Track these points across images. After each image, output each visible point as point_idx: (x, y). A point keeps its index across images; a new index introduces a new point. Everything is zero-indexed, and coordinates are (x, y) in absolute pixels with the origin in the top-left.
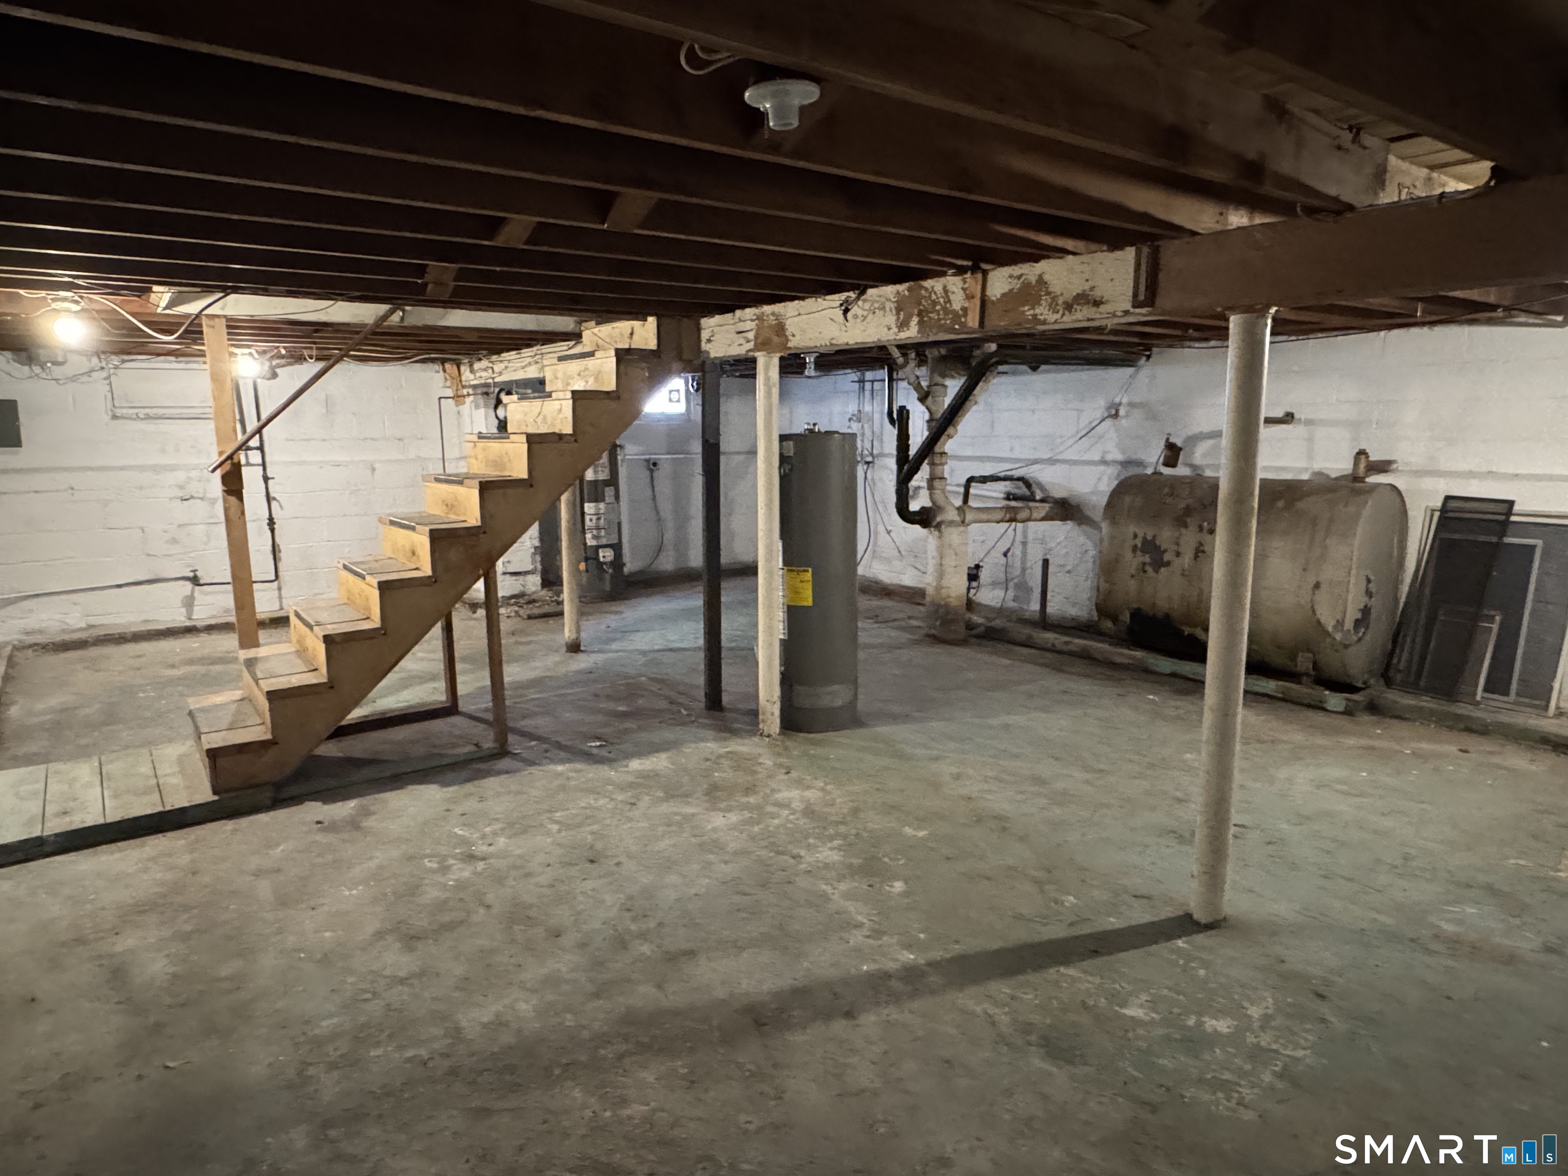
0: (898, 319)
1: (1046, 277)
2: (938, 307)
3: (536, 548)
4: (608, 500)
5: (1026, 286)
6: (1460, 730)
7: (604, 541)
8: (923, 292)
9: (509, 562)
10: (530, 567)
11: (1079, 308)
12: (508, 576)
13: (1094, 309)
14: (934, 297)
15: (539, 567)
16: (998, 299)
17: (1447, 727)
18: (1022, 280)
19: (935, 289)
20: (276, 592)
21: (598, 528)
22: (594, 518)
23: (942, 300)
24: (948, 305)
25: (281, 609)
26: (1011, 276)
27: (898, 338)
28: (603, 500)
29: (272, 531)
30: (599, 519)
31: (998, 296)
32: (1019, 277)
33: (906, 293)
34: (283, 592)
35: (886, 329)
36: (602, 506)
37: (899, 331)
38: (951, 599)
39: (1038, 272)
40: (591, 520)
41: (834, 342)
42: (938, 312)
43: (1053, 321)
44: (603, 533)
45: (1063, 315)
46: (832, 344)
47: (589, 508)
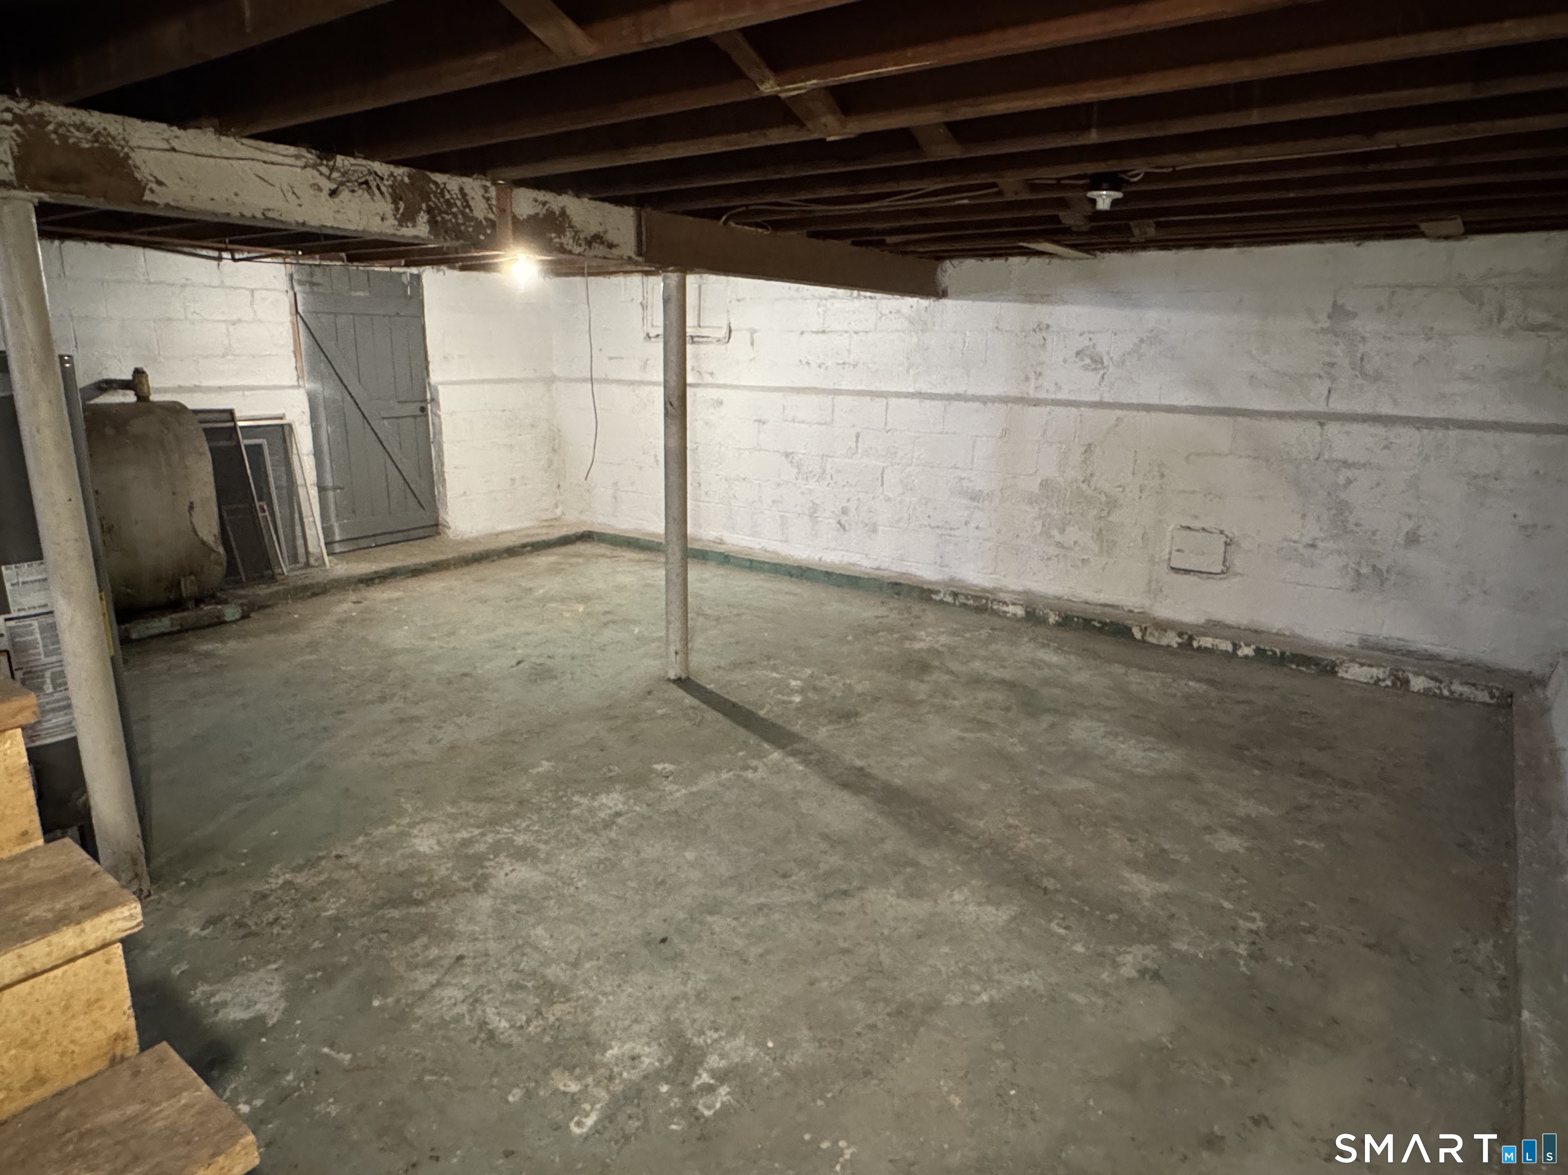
0: (397, 209)
1: (568, 212)
2: (455, 210)
5: (550, 214)
6: (310, 597)
8: (432, 186)
11: (597, 245)
13: (608, 250)
14: (447, 196)
16: (524, 220)
17: (300, 599)
18: (546, 207)
19: (449, 187)
23: (459, 203)
24: (467, 210)
26: (536, 201)
27: (399, 233)
31: (525, 217)
32: (544, 203)
33: (406, 180)
35: (378, 219)
37: (401, 225)
39: (561, 205)
41: (270, 214)
42: (455, 215)
43: (577, 252)
45: (585, 250)
46: (267, 218)
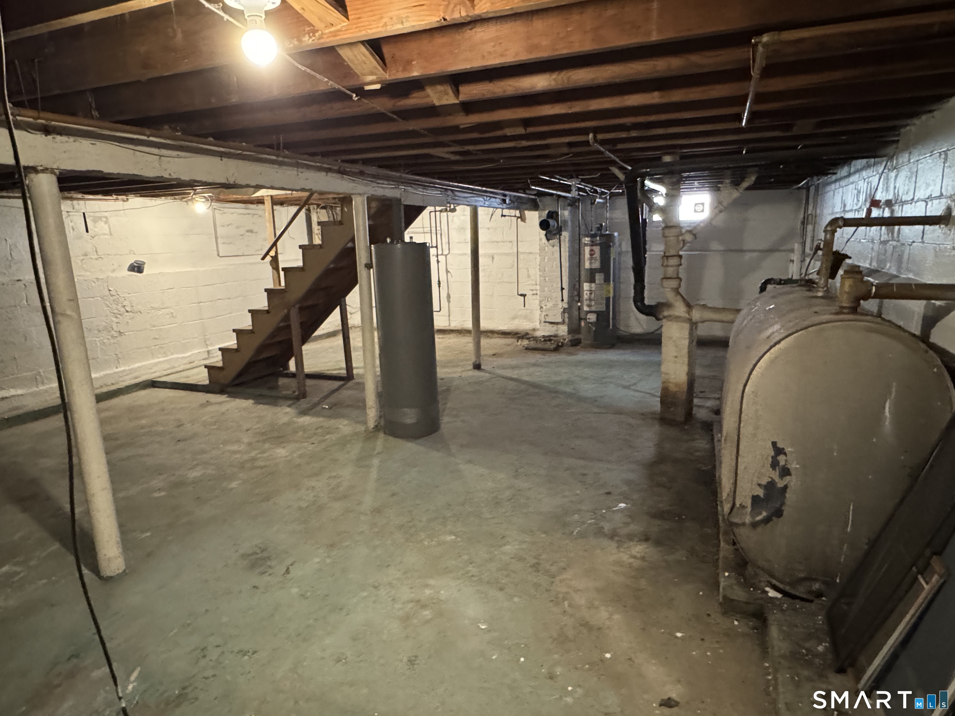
3: (565, 309)
4: (597, 282)
7: (593, 309)
9: (547, 315)
10: (560, 320)
12: (547, 324)
15: (567, 320)
20: (448, 318)
21: (590, 300)
22: (588, 292)
25: (449, 325)
28: (594, 282)
29: (439, 287)
30: (591, 294)
34: (451, 317)
36: (593, 285)
38: (671, 385)
40: (587, 294)
44: (593, 303)
47: (586, 286)
